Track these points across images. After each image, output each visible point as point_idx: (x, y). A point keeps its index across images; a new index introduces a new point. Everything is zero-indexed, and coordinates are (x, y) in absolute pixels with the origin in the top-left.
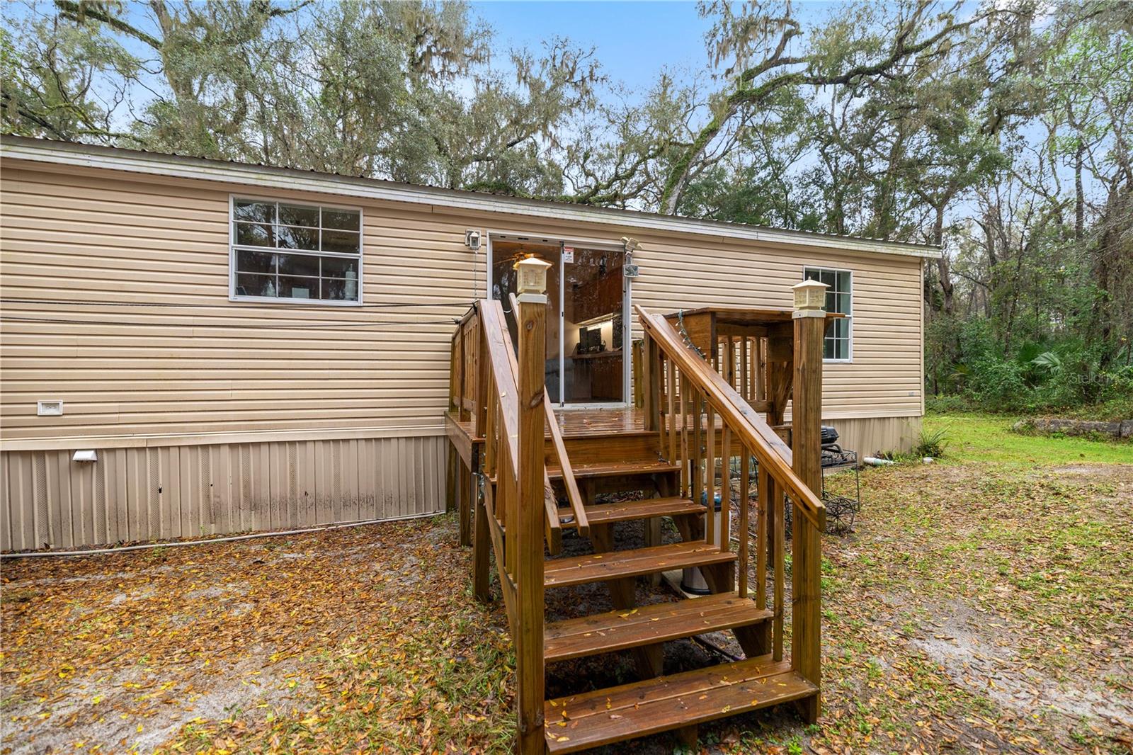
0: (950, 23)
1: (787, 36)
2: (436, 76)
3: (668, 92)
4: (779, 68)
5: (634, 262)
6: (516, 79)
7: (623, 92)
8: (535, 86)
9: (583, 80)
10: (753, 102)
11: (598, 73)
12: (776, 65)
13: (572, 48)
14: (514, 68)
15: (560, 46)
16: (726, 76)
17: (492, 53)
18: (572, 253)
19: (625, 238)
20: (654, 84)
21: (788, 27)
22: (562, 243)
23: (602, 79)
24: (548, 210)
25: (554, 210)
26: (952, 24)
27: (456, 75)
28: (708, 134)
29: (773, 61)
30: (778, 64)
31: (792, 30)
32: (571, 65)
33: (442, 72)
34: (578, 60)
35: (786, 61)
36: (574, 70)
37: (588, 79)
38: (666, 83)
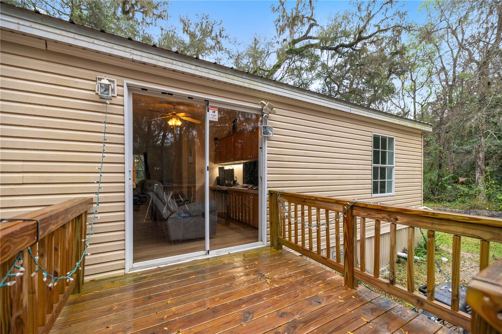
0: (379, 28)
1: (311, 26)
2: (139, 24)
3: (257, 46)
4: (307, 40)
5: (269, 123)
6: (182, 31)
7: (236, 43)
8: (192, 36)
9: (217, 36)
10: (297, 54)
11: (223, 34)
12: (306, 39)
13: (211, 20)
14: (181, 26)
15: (205, 18)
16: (283, 42)
17: (169, 15)
18: (217, 112)
19: (263, 102)
20: (251, 42)
21: (312, 22)
22: (207, 101)
23: (226, 37)
24: (193, 67)
25: (199, 68)
26: (380, 29)
27: (150, 25)
28: (276, 67)
29: (305, 37)
30: (307, 38)
31: (314, 23)
32: (210, 28)
33: (142, 22)
34: (214, 26)
35: (311, 38)
36: (212, 30)
37: (218, 36)
38: (256, 42)
